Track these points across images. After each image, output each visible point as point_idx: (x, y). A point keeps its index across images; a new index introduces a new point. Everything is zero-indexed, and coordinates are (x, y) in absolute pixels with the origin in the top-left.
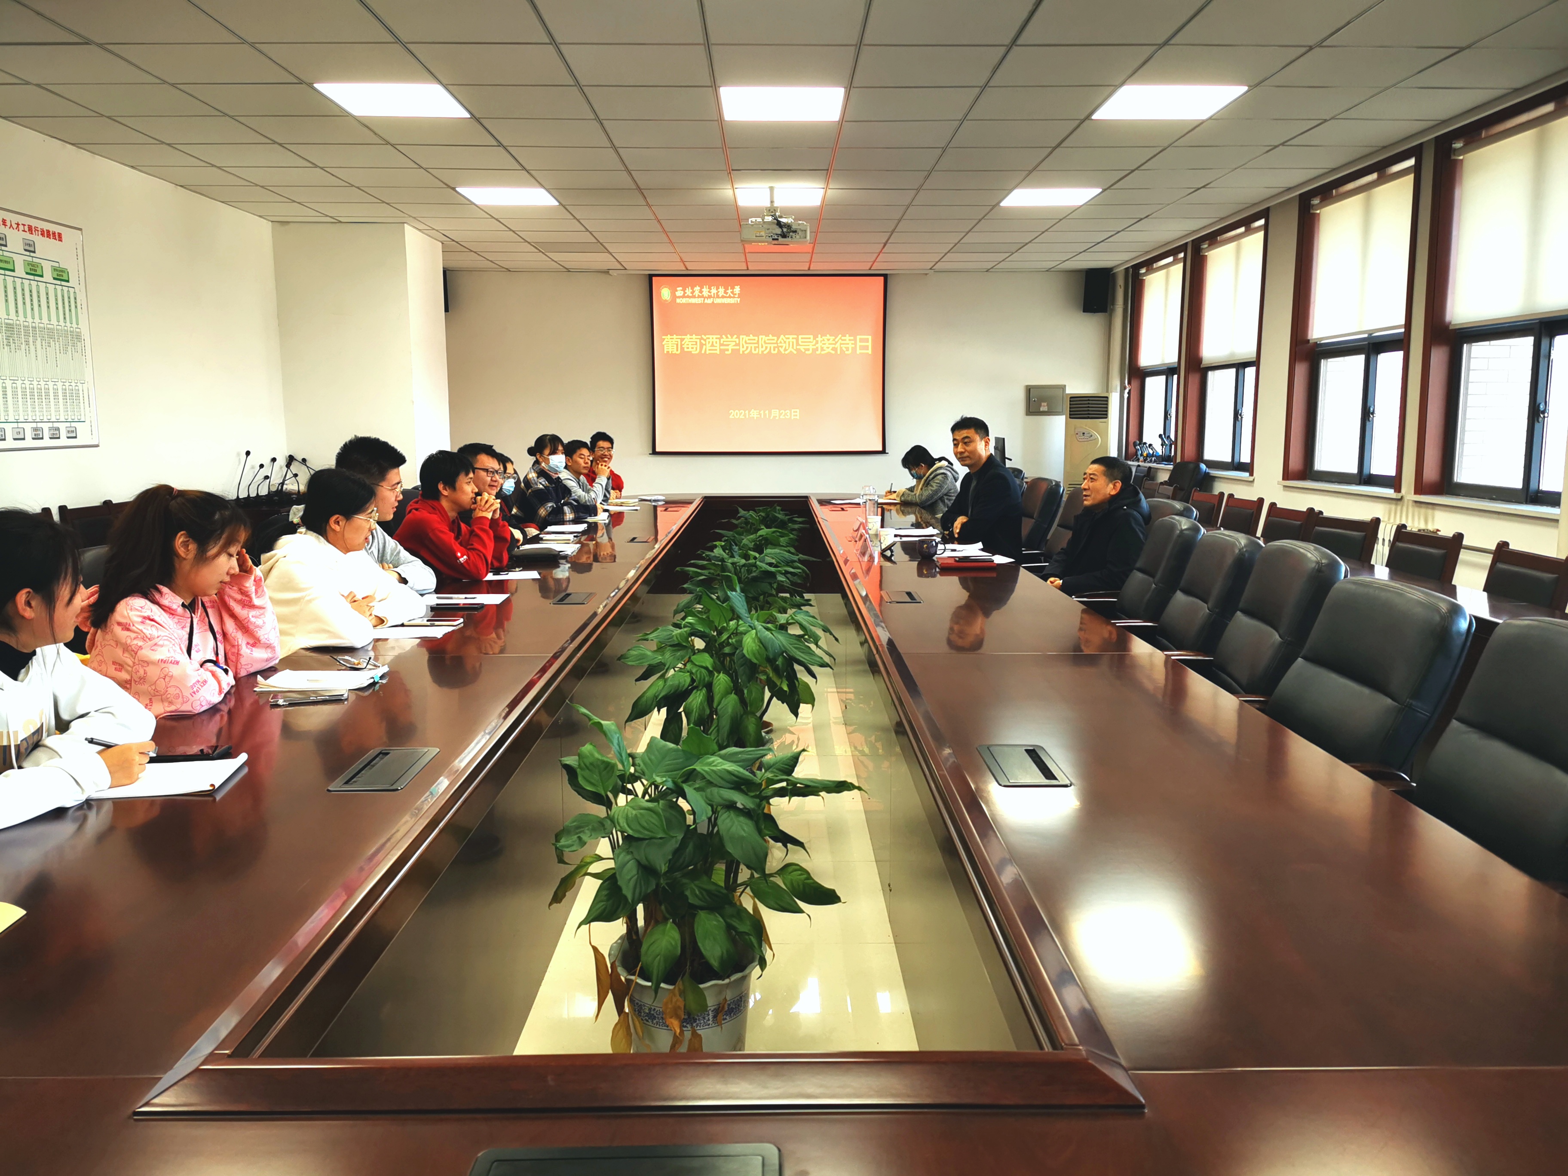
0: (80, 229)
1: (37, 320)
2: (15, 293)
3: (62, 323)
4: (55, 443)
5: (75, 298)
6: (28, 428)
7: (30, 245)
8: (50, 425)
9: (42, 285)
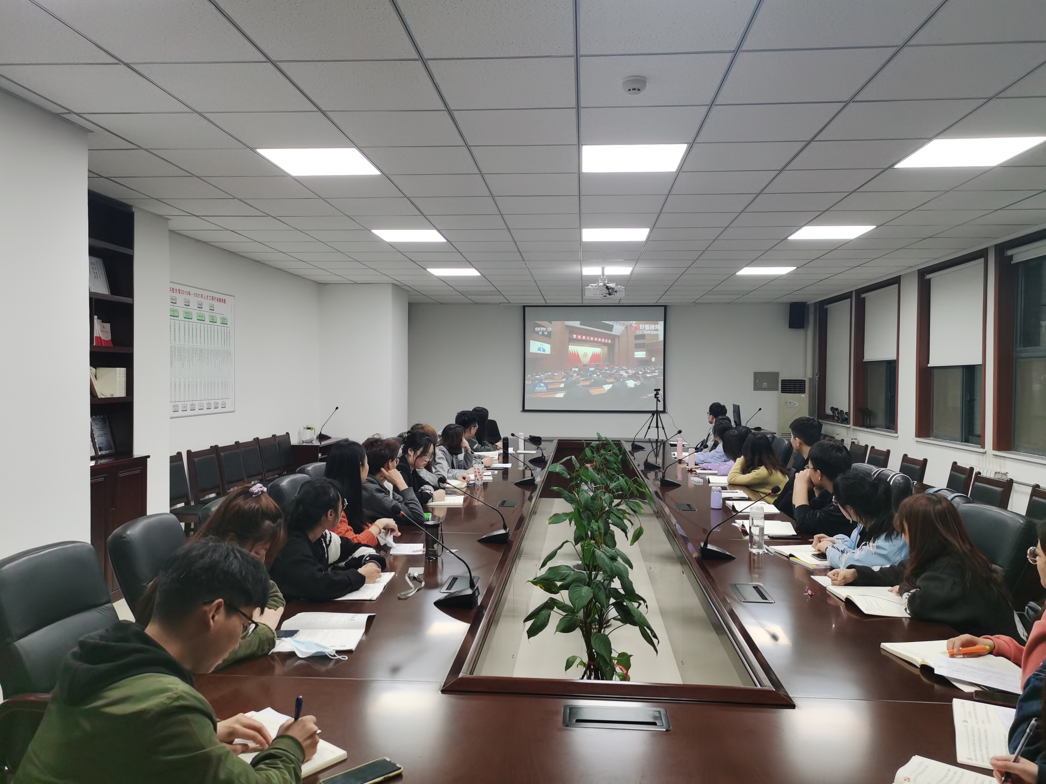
0: (234, 296)
1: (213, 346)
2: (204, 332)
3: (223, 347)
4: (216, 411)
5: (230, 333)
7: (212, 307)
8: (214, 401)
9: (216, 327)
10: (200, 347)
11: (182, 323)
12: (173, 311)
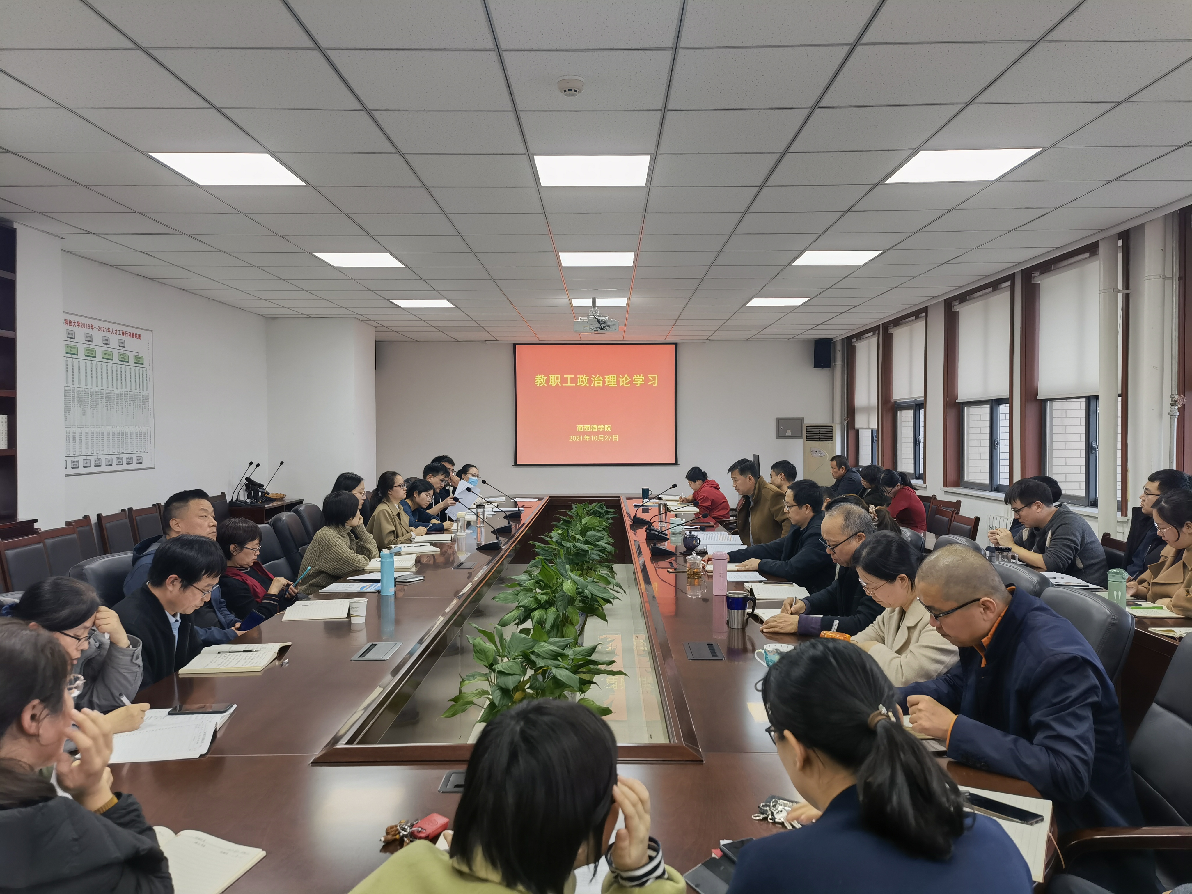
0: (152, 331)
1: (124, 390)
2: (112, 373)
3: (138, 391)
4: (129, 467)
5: (146, 375)
6: (114, 458)
7: (122, 343)
8: (127, 455)
9: (128, 367)
10: (107, 391)
11: (83, 363)
12: (70, 347)
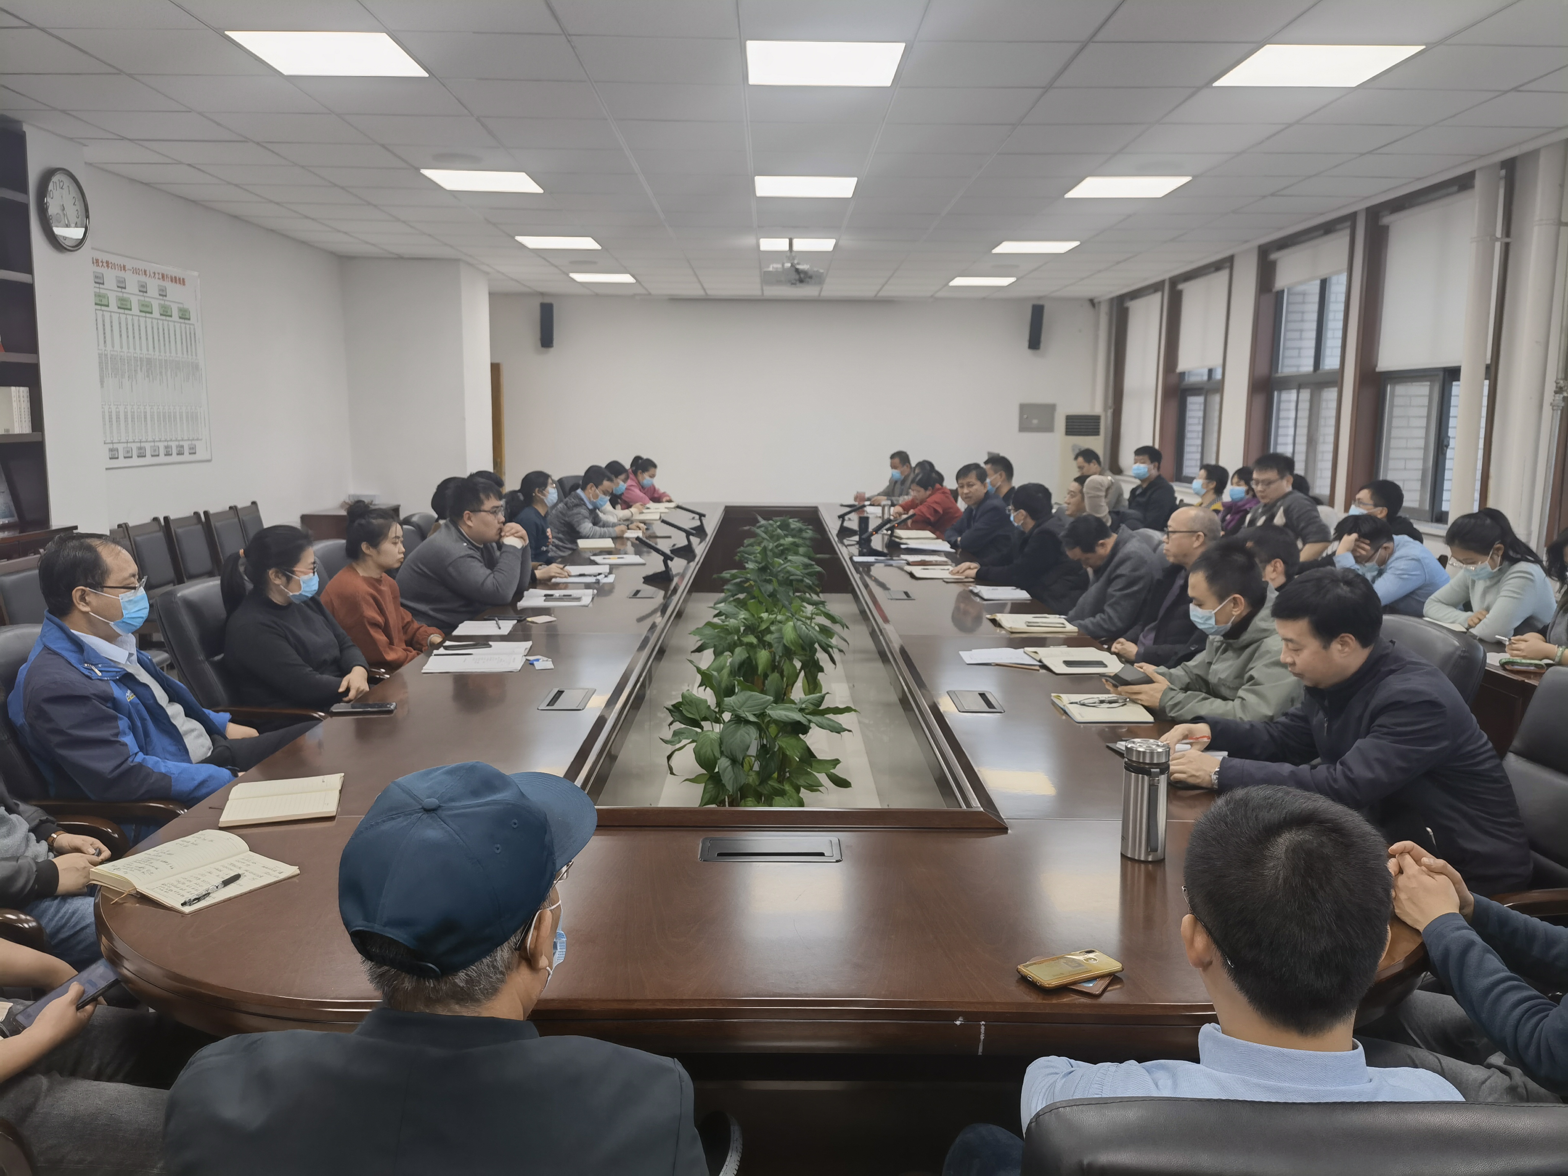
1: (168, 354)
4: (180, 458)
5: (195, 334)
6: (161, 446)
7: (163, 291)
8: (177, 443)
9: (171, 324)
10: (147, 356)
11: (115, 317)
12: (99, 296)
